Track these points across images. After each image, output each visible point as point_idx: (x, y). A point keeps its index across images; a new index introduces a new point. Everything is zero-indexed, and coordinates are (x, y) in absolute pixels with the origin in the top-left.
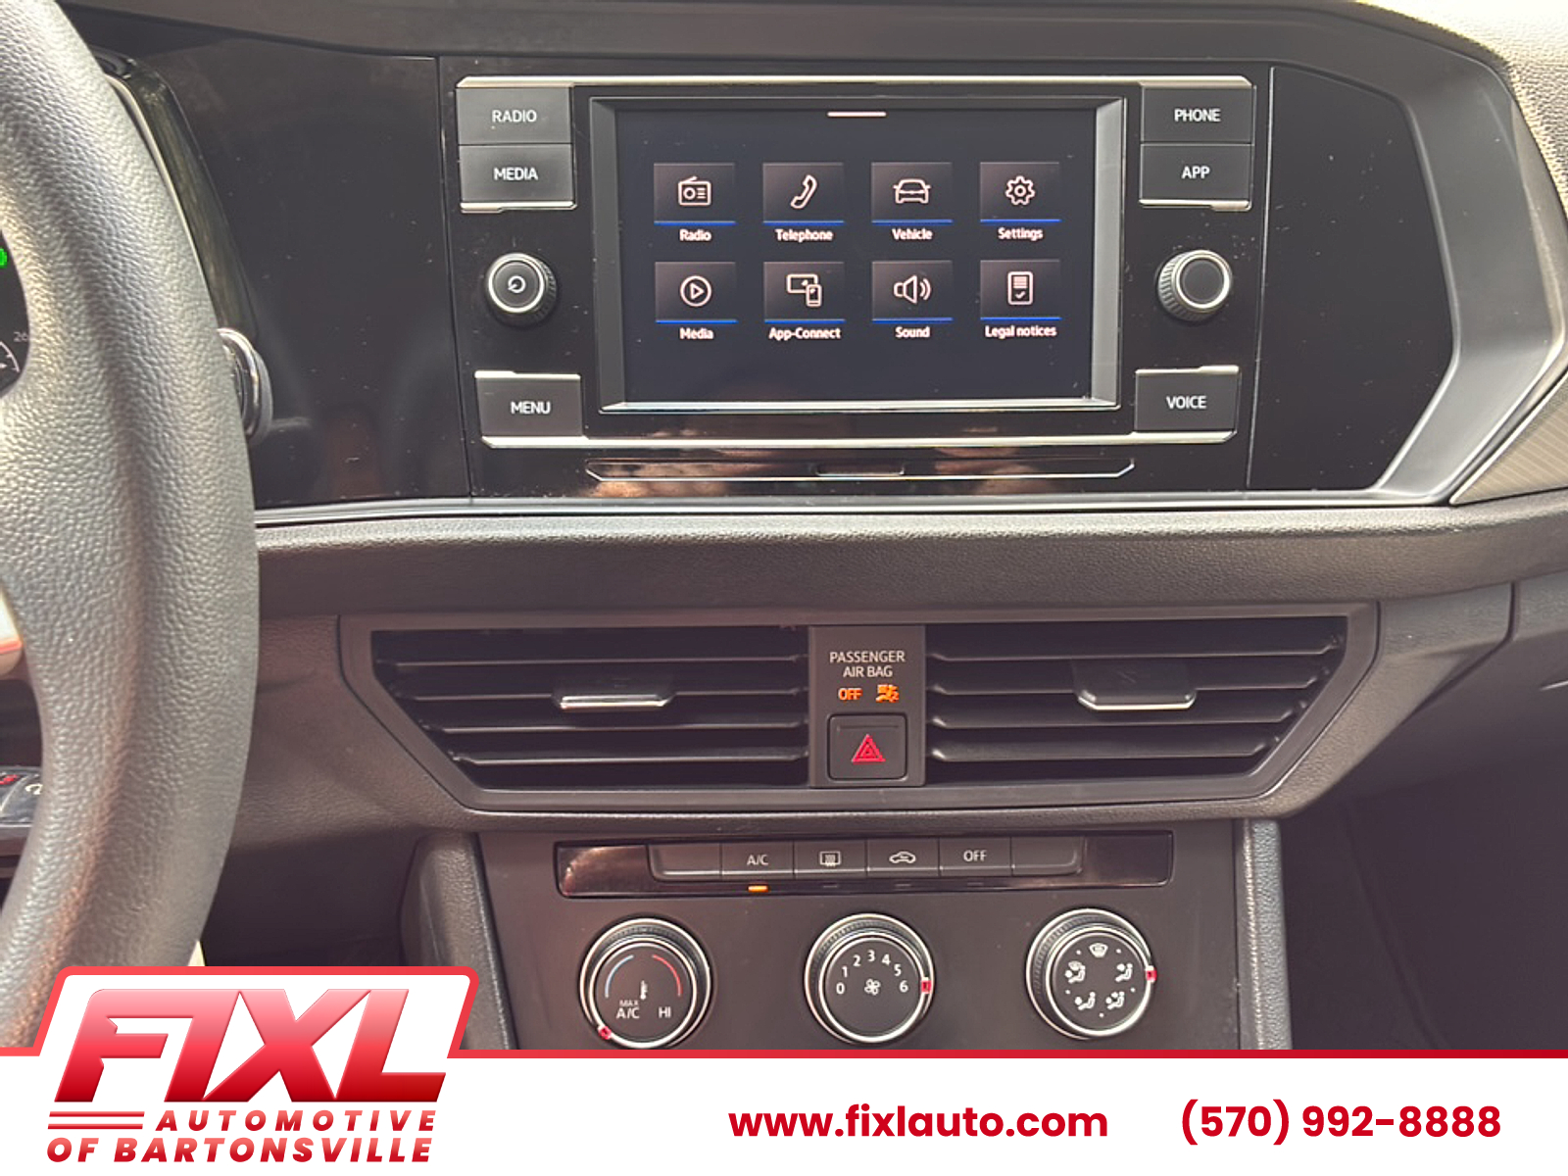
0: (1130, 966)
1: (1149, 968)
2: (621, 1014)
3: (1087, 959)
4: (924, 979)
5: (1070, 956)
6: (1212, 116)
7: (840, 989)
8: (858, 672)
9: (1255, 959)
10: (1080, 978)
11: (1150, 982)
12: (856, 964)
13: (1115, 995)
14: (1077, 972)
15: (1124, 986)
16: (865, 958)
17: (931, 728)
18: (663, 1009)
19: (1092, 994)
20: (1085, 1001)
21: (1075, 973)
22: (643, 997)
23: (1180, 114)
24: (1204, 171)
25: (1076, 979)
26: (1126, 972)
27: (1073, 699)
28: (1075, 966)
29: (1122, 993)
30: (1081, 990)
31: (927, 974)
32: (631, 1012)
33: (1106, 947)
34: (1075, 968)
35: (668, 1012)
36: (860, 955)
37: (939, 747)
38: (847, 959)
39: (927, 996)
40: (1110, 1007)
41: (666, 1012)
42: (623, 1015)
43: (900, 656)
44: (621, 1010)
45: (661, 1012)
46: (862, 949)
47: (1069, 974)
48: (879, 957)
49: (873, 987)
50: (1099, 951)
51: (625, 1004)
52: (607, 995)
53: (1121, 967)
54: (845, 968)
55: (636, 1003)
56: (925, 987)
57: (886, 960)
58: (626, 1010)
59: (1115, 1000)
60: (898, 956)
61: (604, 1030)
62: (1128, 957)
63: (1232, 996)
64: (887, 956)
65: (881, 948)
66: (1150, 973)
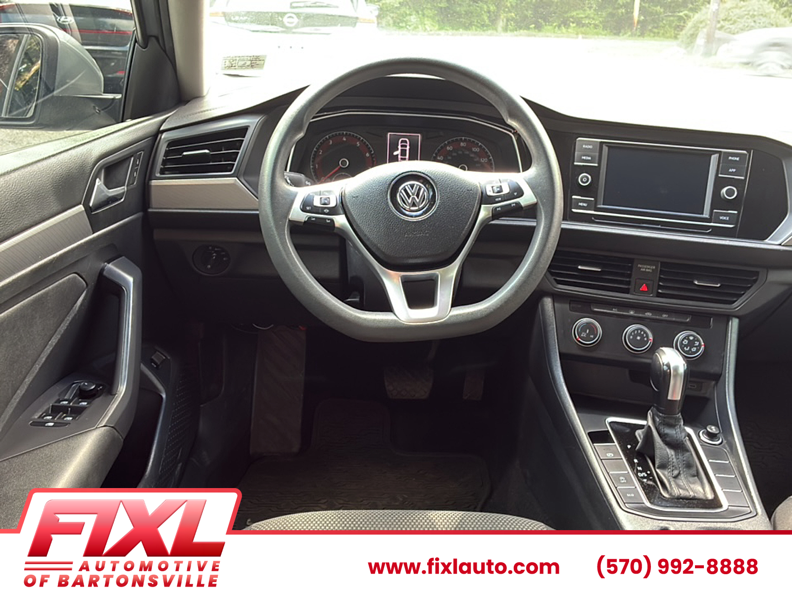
1: (703, 344)
2: (582, 335)
3: (688, 339)
5: (684, 338)
6: (738, 159)
7: (631, 337)
8: (644, 270)
10: (686, 343)
11: (702, 347)
12: (636, 333)
13: (694, 348)
14: (686, 342)
15: (696, 347)
16: (638, 332)
17: (659, 285)
18: (591, 336)
19: (689, 347)
20: (687, 348)
22: (587, 332)
23: (730, 158)
24: (734, 170)
26: (697, 343)
27: (693, 282)
28: (685, 340)
30: (686, 346)
31: (651, 338)
32: (585, 336)
33: (693, 338)
37: (660, 289)
38: (634, 331)
39: (651, 342)
40: (692, 351)
43: (654, 267)
46: (637, 330)
47: (684, 342)
48: (641, 332)
49: (639, 338)
50: (691, 338)
51: (583, 333)
52: (580, 331)
53: (696, 342)
54: (633, 333)
55: (586, 334)
56: (651, 340)
57: (642, 333)
60: (645, 332)
61: (578, 338)
62: (698, 340)
65: (642, 330)
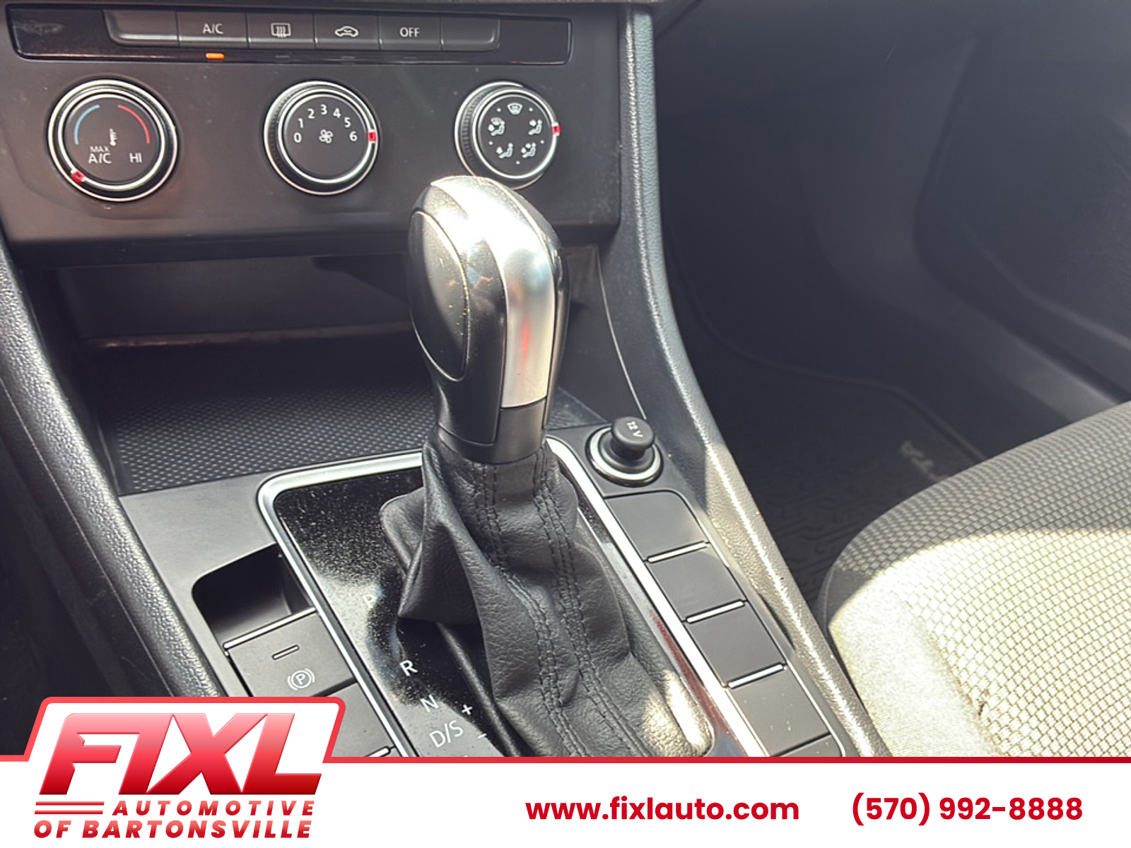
0: (540, 122)
1: (555, 124)
2: (92, 159)
3: (506, 115)
4: (370, 130)
5: (492, 113)
7: (298, 138)
9: (635, 122)
10: (500, 131)
11: (555, 136)
12: (311, 117)
13: (528, 146)
14: (498, 126)
15: (535, 138)
16: (318, 111)
18: (134, 155)
19: (511, 145)
20: (505, 150)
21: (496, 127)
22: (113, 143)
25: (497, 132)
26: (536, 127)
28: (496, 121)
29: (534, 145)
30: (502, 141)
31: (372, 127)
32: (103, 158)
33: (521, 106)
34: (496, 123)
35: (138, 158)
36: (313, 109)
38: (302, 111)
39: (373, 145)
40: (525, 156)
41: (136, 157)
42: (95, 160)
44: (92, 155)
45: (132, 158)
46: (315, 104)
47: (491, 128)
48: (331, 110)
49: (326, 136)
50: (515, 109)
51: (96, 149)
52: (77, 142)
53: (533, 123)
54: (301, 120)
55: (107, 149)
56: (371, 137)
57: (337, 113)
58: (97, 155)
59: (528, 150)
60: (347, 110)
61: (77, 173)
62: (538, 115)
63: (616, 155)
64: (337, 110)
65: (332, 104)
66: (556, 128)
